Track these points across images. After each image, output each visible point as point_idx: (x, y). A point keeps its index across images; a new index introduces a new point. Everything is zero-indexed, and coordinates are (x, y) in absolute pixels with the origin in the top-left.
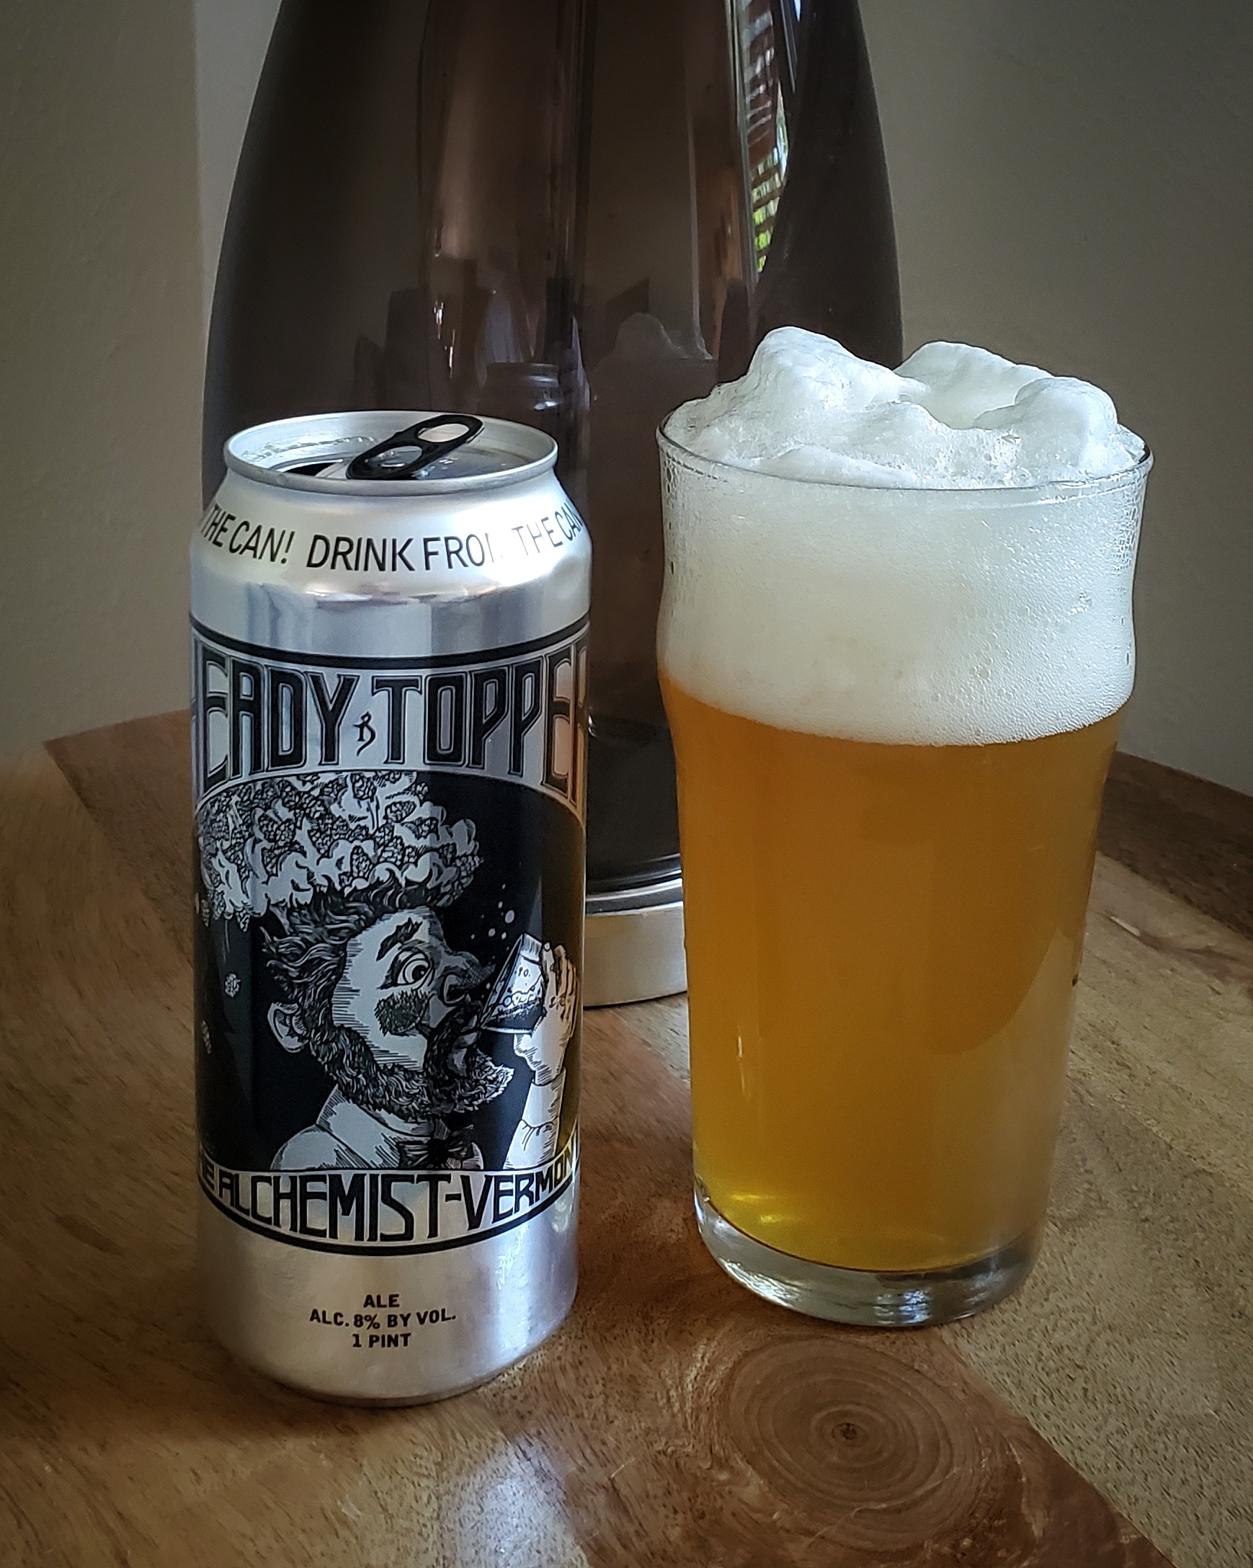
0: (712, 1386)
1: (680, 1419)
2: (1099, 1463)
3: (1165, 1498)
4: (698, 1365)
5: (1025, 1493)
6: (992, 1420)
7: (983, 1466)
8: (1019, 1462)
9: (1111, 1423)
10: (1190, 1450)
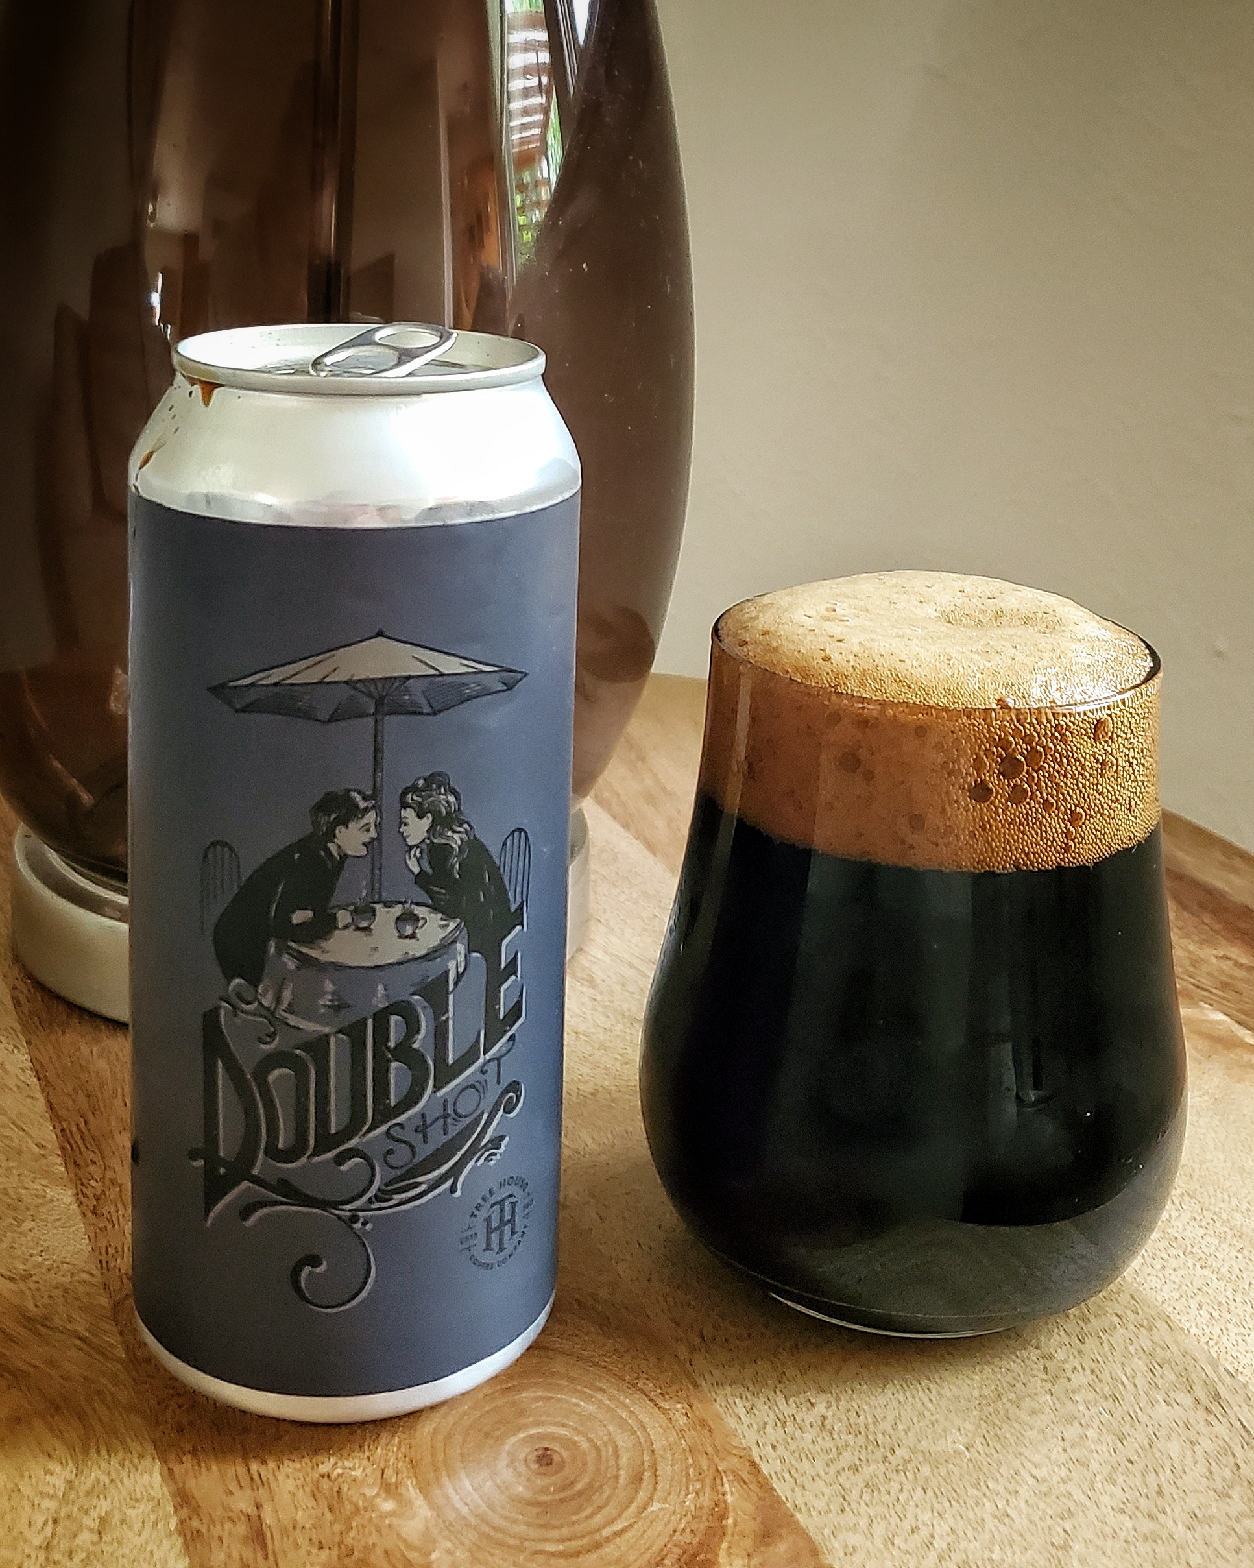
2: (820, 1504)
5: (728, 1538)
6: (710, 1450)
7: (687, 1504)
8: (729, 1498)
9: (847, 1458)
10: (930, 1493)
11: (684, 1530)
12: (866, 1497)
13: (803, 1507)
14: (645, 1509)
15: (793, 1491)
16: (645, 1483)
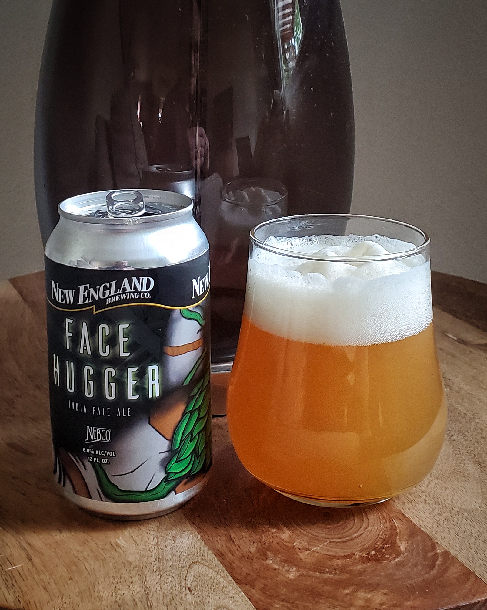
2: (430, 525)
3: (457, 537)
5: (398, 536)
6: (386, 511)
7: (382, 526)
8: (396, 525)
9: (436, 511)
10: (468, 521)
11: (382, 534)
12: (446, 522)
13: (423, 526)
14: (366, 529)
15: (419, 522)
16: (365, 521)
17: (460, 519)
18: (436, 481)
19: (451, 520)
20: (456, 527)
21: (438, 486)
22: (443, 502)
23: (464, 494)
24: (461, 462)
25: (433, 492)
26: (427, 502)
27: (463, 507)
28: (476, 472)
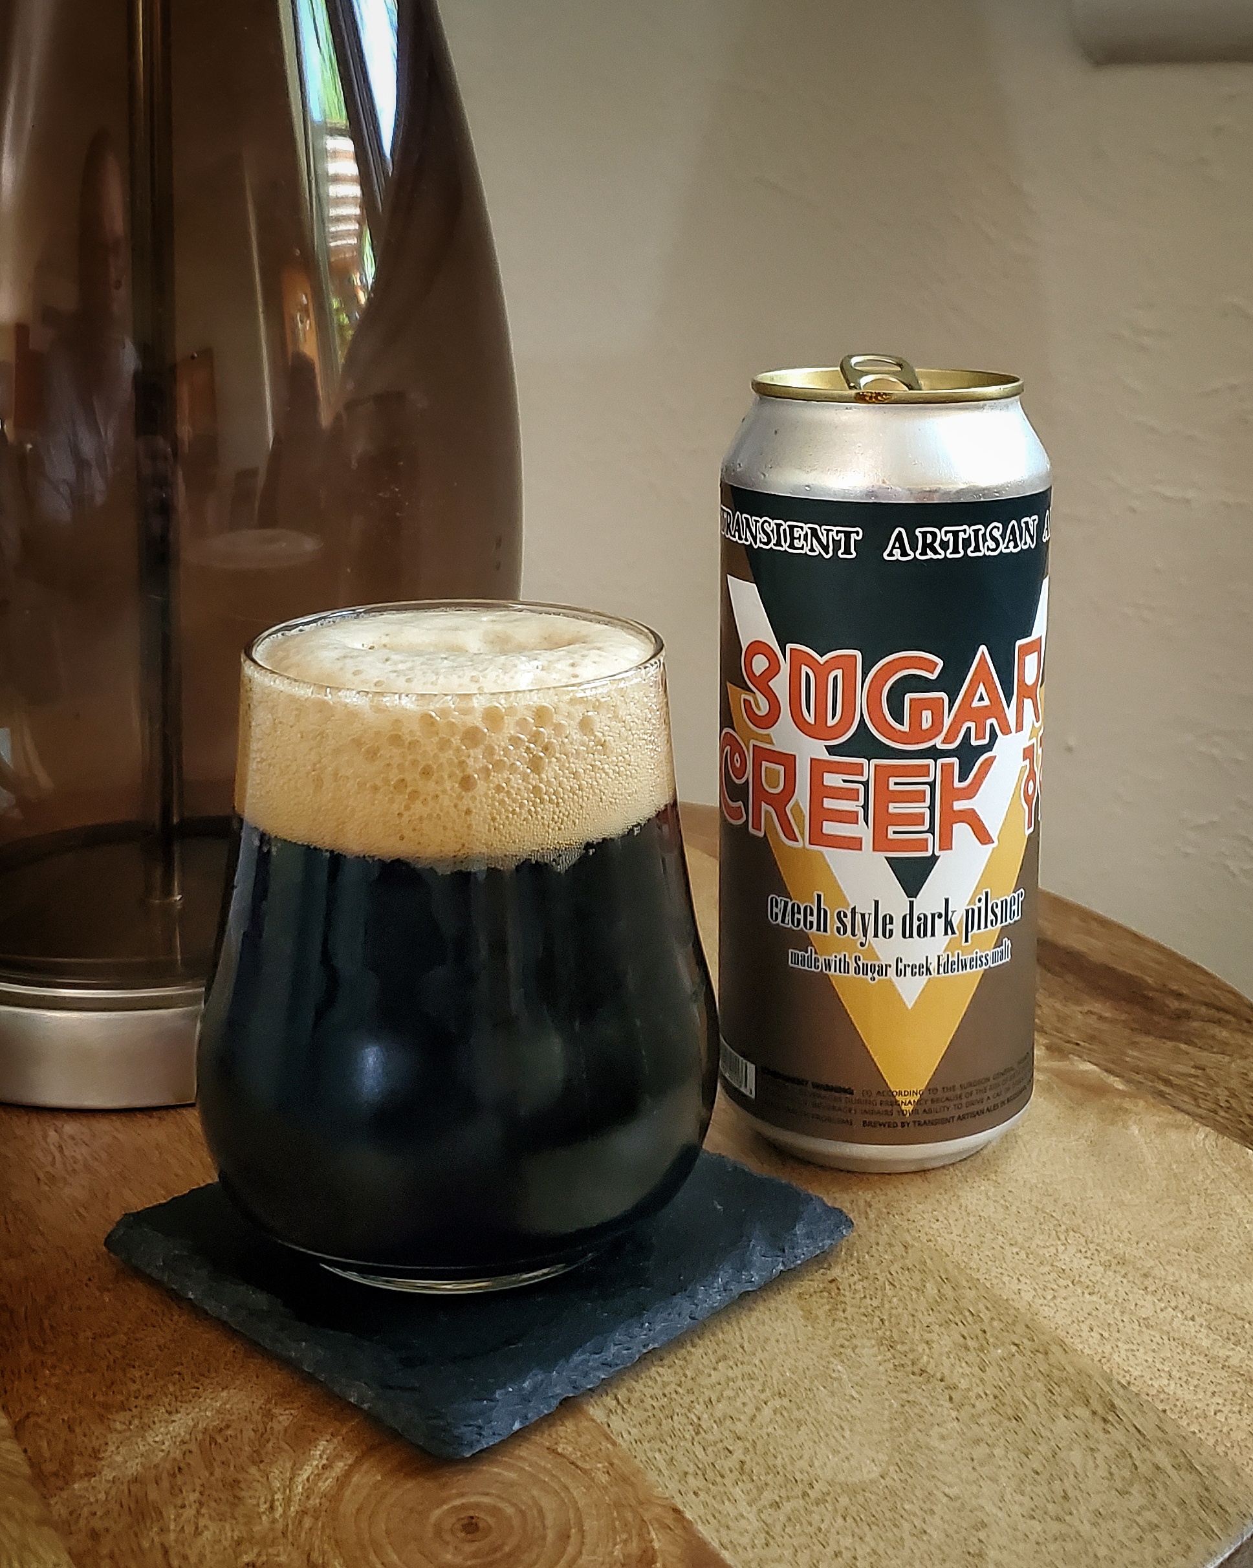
0: (325, 1485)
1: (279, 1526)
2: (745, 1540)
4: (315, 1463)
6: (634, 1503)
7: (616, 1553)
8: (656, 1545)
9: (768, 1496)
10: (849, 1519)
12: (788, 1529)
13: (728, 1545)
15: (718, 1531)
16: (572, 1540)
17: (828, 1518)
18: (777, 1403)
19: (804, 1522)
20: (815, 1540)
21: (778, 1418)
22: (789, 1468)
23: (843, 1437)
24: (847, 1343)
25: (766, 1437)
26: (747, 1468)
27: (841, 1478)
28: (881, 1368)
